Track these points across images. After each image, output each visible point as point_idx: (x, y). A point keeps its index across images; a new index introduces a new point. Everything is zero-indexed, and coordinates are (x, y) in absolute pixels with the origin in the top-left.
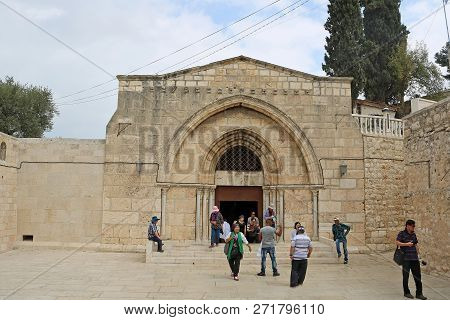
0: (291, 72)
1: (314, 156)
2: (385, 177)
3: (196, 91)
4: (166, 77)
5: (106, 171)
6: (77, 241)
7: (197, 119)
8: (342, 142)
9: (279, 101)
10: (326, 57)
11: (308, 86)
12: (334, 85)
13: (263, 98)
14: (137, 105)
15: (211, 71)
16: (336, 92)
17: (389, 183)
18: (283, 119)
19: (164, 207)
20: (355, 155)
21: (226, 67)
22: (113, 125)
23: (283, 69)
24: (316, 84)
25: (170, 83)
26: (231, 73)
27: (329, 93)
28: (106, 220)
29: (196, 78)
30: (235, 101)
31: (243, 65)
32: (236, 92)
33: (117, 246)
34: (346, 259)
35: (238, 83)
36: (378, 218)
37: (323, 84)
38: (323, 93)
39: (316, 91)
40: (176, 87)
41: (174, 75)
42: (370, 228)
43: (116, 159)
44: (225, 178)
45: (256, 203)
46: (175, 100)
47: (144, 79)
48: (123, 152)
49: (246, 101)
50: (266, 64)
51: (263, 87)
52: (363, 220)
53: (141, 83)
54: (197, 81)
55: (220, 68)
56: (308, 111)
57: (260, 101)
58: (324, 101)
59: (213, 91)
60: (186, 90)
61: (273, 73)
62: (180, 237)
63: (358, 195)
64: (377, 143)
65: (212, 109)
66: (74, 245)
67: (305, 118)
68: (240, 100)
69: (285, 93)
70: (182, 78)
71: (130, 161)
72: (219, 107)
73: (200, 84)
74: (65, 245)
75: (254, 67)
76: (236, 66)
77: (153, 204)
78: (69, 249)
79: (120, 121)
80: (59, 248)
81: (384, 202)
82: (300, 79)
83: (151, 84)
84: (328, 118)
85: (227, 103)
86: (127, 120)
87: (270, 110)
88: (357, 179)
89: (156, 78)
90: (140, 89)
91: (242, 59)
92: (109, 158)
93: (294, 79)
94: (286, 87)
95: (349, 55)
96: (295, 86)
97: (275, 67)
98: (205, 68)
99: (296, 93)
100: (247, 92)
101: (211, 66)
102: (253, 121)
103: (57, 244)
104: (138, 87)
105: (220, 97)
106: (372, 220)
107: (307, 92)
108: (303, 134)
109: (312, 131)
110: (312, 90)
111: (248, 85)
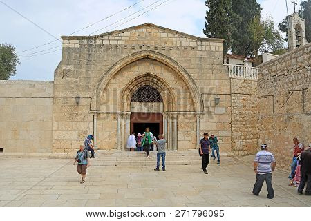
0: (182, 34)
1: (197, 92)
2: (245, 106)
3: (117, 47)
4: (96, 37)
5: (54, 103)
6: (35, 152)
7: (118, 67)
8: (216, 82)
9: (173, 54)
10: (206, 24)
11: (193, 44)
12: (212, 43)
13: (163, 52)
14: (76, 57)
15: (127, 34)
16: (213, 49)
17: (247, 110)
18: (177, 67)
19: (95, 127)
20: (225, 91)
21: (137, 30)
22: (59, 71)
23: (177, 32)
24: (199, 43)
25: (99, 42)
26: (141, 35)
27: (208, 49)
28: (55, 137)
29: (117, 38)
30: (144, 54)
31: (149, 29)
32: (144, 48)
33: (63, 155)
34: (219, 161)
35: (146, 42)
36: (240, 134)
37: (204, 43)
38: (204, 49)
39: (199, 48)
40: (103, 45)
41: (102, 36)
42: (235, 140)
43: (61, 95)
44: (137, 107)
45: (158, 124)
46: (102, 53)
47: (80, 38)
48: (66, 89)
49: (152, 54)
50: (165, 29)
51: (163, 44)
52: (230, 135)
53: (78, 41)
54: (118, 40)
55: (134, 31)
56: (193, 61)
57: (161, 54)
58: (205, 55)
59: (129, 47)
60: (110, 47)
61: (170, 35)
62: (107, 148)
63: (227, 118)
64: (240, 83)
65: (128, 60)
66: (34, 154)
67: (192, 66)
68: (147, 54)
69: (178, 49)
70: (107, 38)
71: (71, 95)
72: (133, 58)
73: (120, 42)
74: (27, 155)
75: (157, 31)
76: (144, 30)
77: (88, 125)
78: (29, 157)
79: (64, 68)
80: (23, 157)
81: (244, 123)
82: (188, 40)
83: (85, 42)
84: (207, 66)
85: (138, 56)
86: (68, 68)
87: (168, 61)
88: (226, 108)
89: (89, 38)
90: (78, 46)
91: (148, 25)
92: (57, 94)
93: (185, 39)
94: (178, 44)
95: (222, 24)
96: (185, 44)
97: (171, 31)
98: (123, 31)
99: (186, 49)
100: (152, 48)
101: (127, 30)
102: (156, 68)
103: (21, 154)
104: (75, 44)
105: (134, 51)
106: (236, 135)
107: (193, 49)
108: (190, 77)
109: (196, 75)
110: (197, 47)
111: (153, 43)
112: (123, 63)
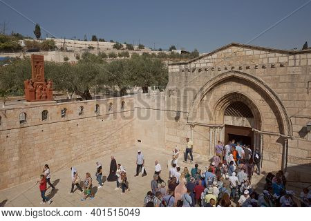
1: (286, 114)
3: (206, 69)
4: (190, 62)
7: (207, 87)
9: (259, 74)
11: (283, 59)
12: (309, 56)
13: (248, 72)
14: (177, 80)
15: (215, 56)
18: (262, 86)
19: (192, 135)
21: (224, 51)
24: (291, 57)
25: (192, 66)
26: (227, 55)
27: (303, 63)
28: (166, 139)
30: (229, 75)
31: (235, 49)
32: (229, 68)
35: (231, 62)
37: (298, 57)
38: (297, 64)
39: (291, 63)
40: (195, 68)
41: (194, 60)
44: (230, 121)
46: (195, 76)
47: (180, 64)
48: (172, 105)
49: (236, 75)
50: (250, 46)
51: (248, 63)
53: (178, 66)
54: (207, 63)
55: (220, 53)
56: (282, 79)
57: (245, 74)
58: (298, 71)
59: (216, 69)
60: (200, 70)
61: (256, 52)
65: (216, 81)
67: (280, 85)
68: (233, 74)
69: (263, 67)
70: (198, 61)
72: (219, 79)
73: (209, 65)
75: (242, 49)
76: (230, 50)
79: (170, 89)
82: (277, 55)
83: (183, 67)
84: (301, 85)
85: (224, 77)
87: (253, 80)
90: (178, 70)
93: (273, 55)
94: (265, 62)
96: (273, 61)
98: (211, 54)
99: (273, 66)
100: (236, 68)
102: (243, 87)
105: (220, 72)
107: (282, 65)
108: (277, 97)
109: (285, 95)
110: (288, 63)
111: (238, 62)
112: (212, 83)
